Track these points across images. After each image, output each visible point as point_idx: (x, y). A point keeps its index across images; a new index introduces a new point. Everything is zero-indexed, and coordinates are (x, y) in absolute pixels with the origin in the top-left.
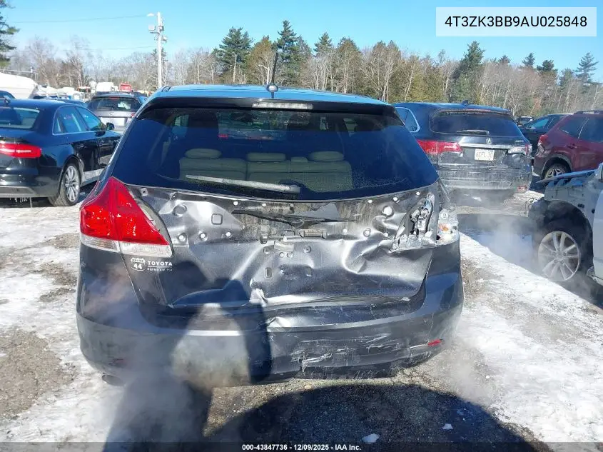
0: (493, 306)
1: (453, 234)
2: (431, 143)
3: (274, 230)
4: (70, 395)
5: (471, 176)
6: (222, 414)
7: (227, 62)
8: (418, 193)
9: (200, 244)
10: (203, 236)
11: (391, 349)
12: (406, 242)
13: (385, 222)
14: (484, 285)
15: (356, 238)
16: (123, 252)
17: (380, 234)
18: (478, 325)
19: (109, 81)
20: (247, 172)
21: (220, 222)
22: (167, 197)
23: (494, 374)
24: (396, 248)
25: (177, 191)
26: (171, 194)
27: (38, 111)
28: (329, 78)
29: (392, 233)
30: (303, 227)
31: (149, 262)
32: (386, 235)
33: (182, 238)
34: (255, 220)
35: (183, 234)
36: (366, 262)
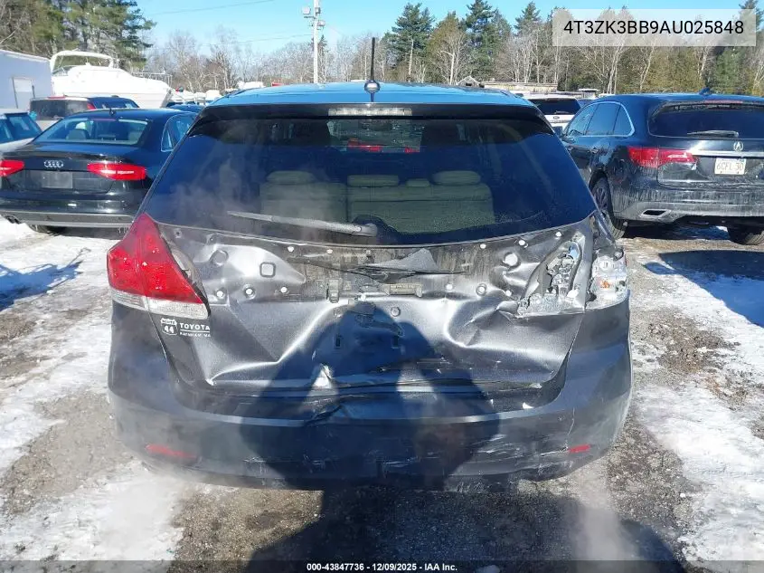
0: (715, 389)
1: (619, 293)
2: (649, 151)
3: (348, 285)
4: (123, 478)
5: (707, 197)
6: (298, 518)
7: (401, 49)
8: (559, 234)
9: (245, 302)
10: (249, 292)
11: (507, 456)
12: (540, 305)
13: (508, 275)
14: (706, 356)
15: (465, 297)
16: (153, 311)
17: (500, 292)
18: (683, 417)
19: (259, 80)
20: (347, 201)
21: (271, 274)
22: (204, 241)
23: (695, 492)
24: (523, 313)
25: (214, 232)
26: (209, 236)
27: (146, 123)
28: (535, 63)
29: (518, 291)
30: (387, 281)
31: (182, 324)
32: (508, 293)
33: (220, 294)
34: (320, 271)
35: (222, 289)
36: (478, 332)
